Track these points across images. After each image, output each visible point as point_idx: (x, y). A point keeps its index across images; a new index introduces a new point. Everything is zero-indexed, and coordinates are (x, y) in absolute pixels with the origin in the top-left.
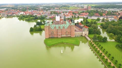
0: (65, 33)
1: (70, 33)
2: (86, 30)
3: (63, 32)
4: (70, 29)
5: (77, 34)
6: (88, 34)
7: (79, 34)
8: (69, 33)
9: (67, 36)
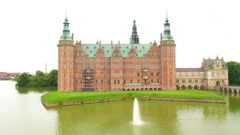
0: (138, 75)
1: (158, 74)
2: (218, 66)
3: (132, 70)
4: (157, 60)
5: (184, 81)
6: (227, 82)
7: (193, 81)
8: (155, 74)
9: (145, 87)
